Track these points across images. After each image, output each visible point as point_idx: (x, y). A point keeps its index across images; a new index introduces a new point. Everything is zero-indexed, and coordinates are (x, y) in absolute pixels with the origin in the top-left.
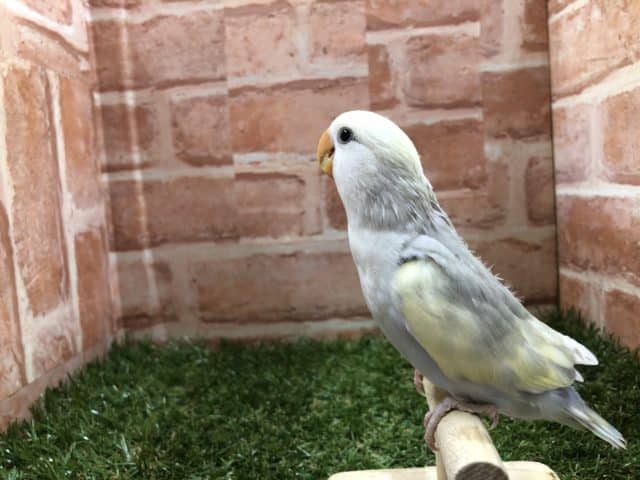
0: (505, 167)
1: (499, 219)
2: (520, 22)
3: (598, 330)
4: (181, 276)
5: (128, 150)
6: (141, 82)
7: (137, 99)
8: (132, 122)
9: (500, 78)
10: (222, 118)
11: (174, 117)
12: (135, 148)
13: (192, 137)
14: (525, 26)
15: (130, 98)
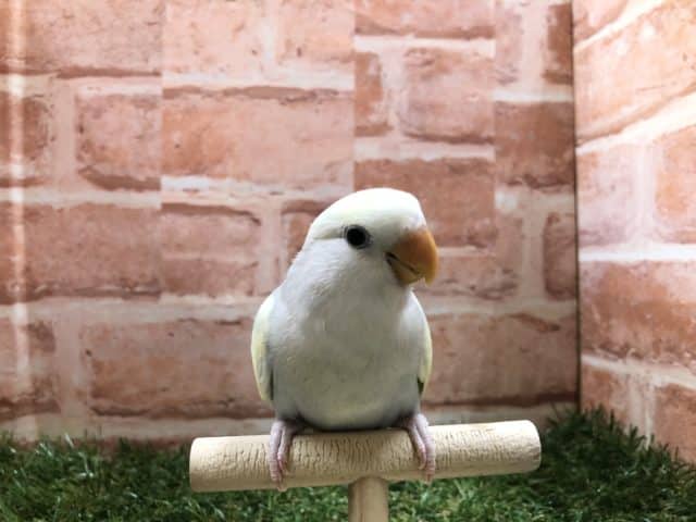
0: (519, 223)
1: (508, 288)
2: (542, 45)
3: (644, 437)
5: (6, 157)
6: (35, 65)
7: (27, 88)
8: (16, 120)
9: (516, 111)
10: (151, 126)
11: (82, 117)
12: (17, 156)
13: (103, 148)
14: (550, 54)
15: (17, 86)
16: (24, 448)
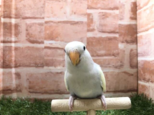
0: (124, 51)
1: (121, 66)
2: (130, 11)
3: (153, 100)
4: (24, 77)
5: (11, 36)
6: (17, 16)
7: (16, 21)
8: (13, 28)
9: (123, 26)
10: (42, 30)
11: (27, 28)
12: (13, 36)
13: (32, 34)
14: (131, 13)
15: (13, 21)
16: (14, 100)
